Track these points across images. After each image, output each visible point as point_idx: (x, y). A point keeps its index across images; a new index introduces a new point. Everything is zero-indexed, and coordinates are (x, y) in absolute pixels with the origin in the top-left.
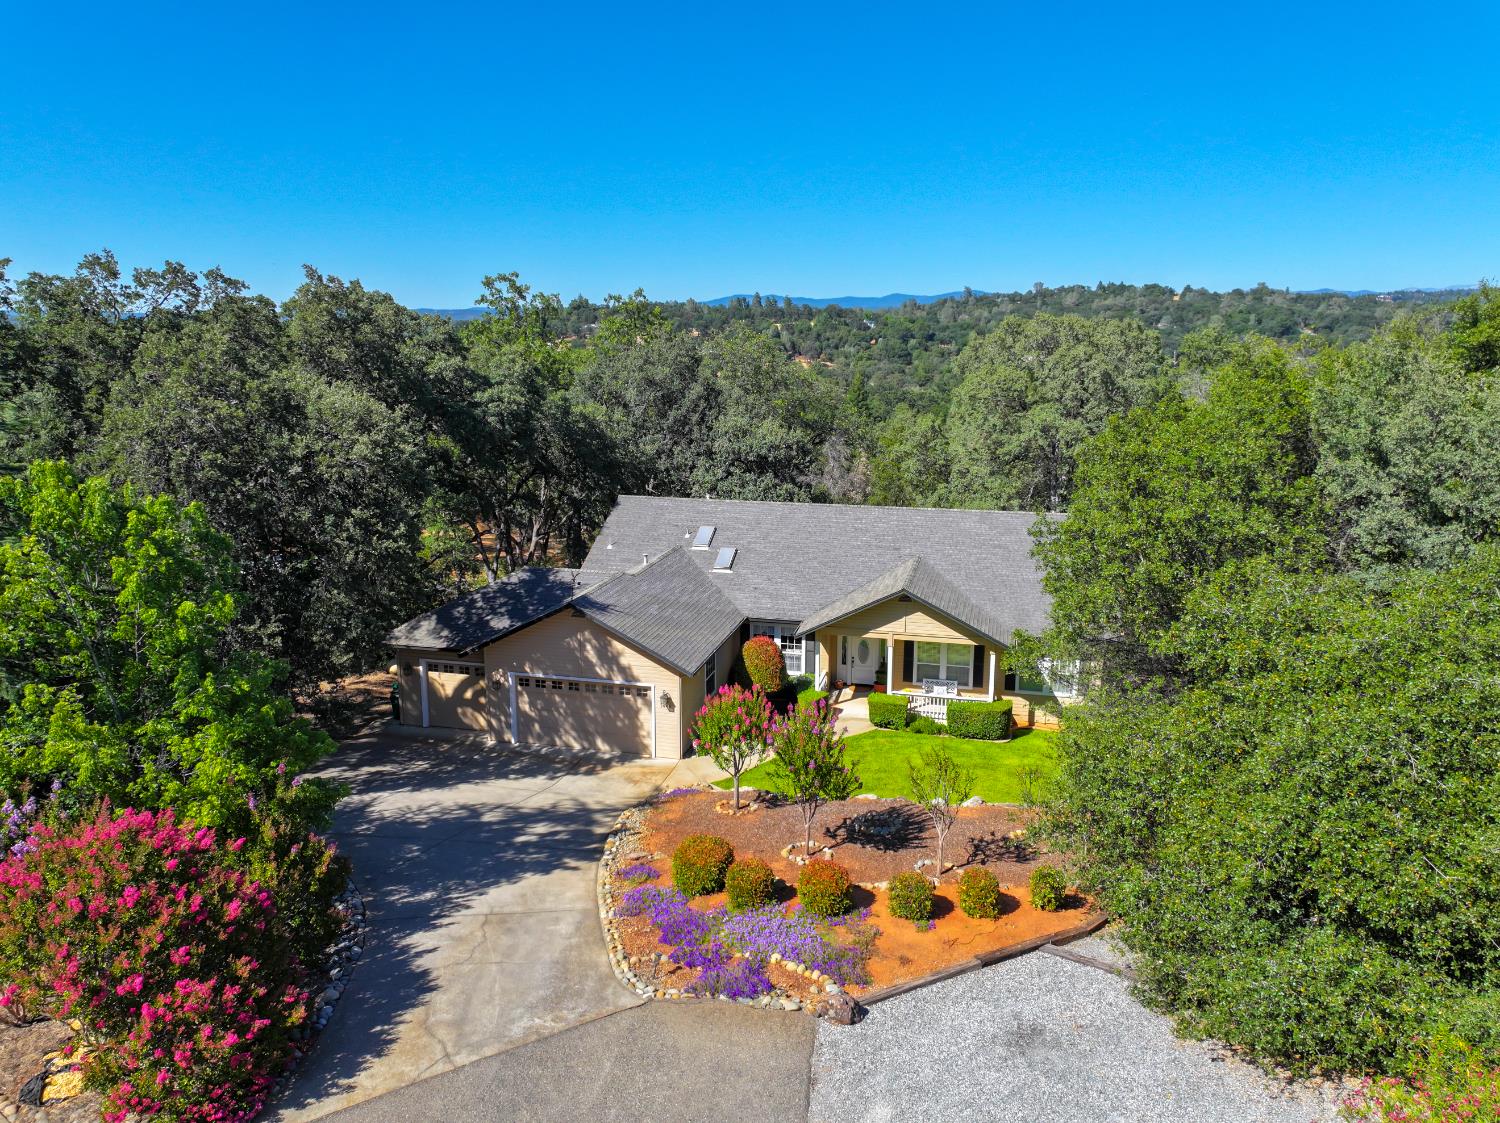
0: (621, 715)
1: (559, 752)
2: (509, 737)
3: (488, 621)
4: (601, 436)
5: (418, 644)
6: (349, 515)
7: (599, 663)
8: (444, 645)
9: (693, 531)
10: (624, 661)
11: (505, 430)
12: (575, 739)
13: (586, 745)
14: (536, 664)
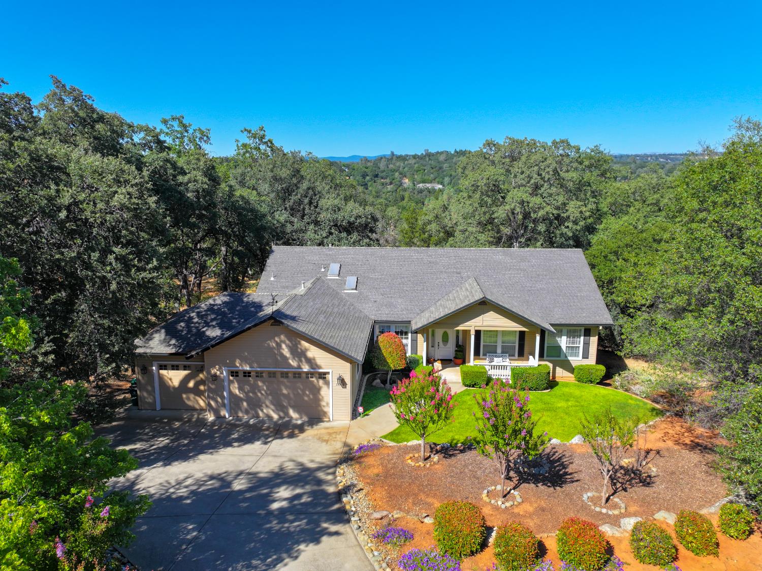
0: (307, 392)
1: (263, 422)
2: (224, 413)
3: (204, 332)
4: (252, 210)
5: (153, 351)
6: (112, 252)
7: (291, 356)
8: (173, 351)
9: (327, 267)
10: (310, 354)
12: (273, 411)
13: (282, 414)
14: (244, 360)
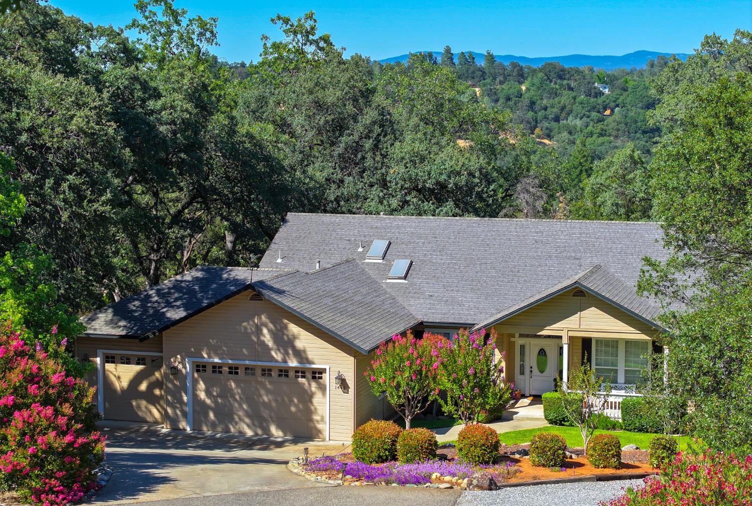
0: (295, 400)
1: (233, 437)
2: (183, 424)
3: (164, 313)
5: (98, 332)
7: (275, 347)
8: (124, 333)
9: (367, 245)
10: (299, 344)
11: (177, 138)
12: (248, 426)
13: (260, 432)
14: (214, 350)
